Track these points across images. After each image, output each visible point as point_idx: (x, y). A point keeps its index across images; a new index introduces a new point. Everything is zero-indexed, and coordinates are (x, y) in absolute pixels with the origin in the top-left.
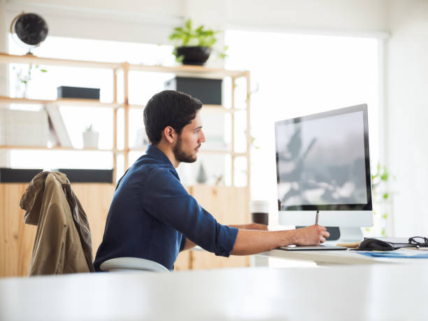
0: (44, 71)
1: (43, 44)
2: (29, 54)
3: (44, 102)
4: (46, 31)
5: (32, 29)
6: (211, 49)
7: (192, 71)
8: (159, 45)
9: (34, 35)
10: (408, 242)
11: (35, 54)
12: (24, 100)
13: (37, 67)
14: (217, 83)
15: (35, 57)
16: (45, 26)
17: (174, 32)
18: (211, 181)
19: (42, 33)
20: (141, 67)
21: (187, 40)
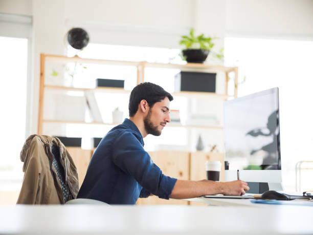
0: (85, 68)
1: (85, 49)
2: (76, 56)
3: (85, 90)
4: (88, 40)
5: (78, 38)
6: (209, 51)
7: (194, 67)
8: (170, 48)
9: (79, 42)
10: (302, 195)
11: (79, 56)
12: (72, 88)
13: (81, 64)
14: (213, 76)
15: (80, 58)
16: (87, 37)
17: (182, 39)
18: (207, 149)
19: (85, 41)
20: (156, 64)
21: (190, 45)
